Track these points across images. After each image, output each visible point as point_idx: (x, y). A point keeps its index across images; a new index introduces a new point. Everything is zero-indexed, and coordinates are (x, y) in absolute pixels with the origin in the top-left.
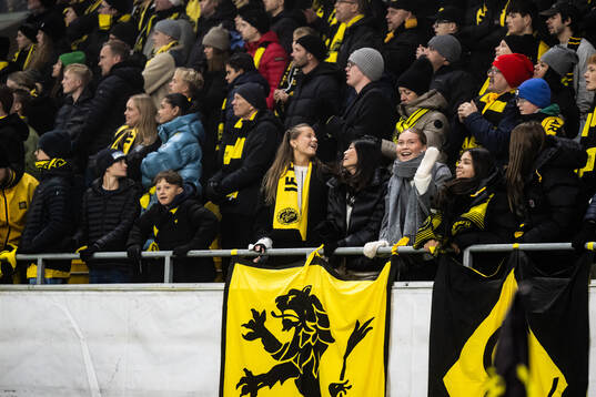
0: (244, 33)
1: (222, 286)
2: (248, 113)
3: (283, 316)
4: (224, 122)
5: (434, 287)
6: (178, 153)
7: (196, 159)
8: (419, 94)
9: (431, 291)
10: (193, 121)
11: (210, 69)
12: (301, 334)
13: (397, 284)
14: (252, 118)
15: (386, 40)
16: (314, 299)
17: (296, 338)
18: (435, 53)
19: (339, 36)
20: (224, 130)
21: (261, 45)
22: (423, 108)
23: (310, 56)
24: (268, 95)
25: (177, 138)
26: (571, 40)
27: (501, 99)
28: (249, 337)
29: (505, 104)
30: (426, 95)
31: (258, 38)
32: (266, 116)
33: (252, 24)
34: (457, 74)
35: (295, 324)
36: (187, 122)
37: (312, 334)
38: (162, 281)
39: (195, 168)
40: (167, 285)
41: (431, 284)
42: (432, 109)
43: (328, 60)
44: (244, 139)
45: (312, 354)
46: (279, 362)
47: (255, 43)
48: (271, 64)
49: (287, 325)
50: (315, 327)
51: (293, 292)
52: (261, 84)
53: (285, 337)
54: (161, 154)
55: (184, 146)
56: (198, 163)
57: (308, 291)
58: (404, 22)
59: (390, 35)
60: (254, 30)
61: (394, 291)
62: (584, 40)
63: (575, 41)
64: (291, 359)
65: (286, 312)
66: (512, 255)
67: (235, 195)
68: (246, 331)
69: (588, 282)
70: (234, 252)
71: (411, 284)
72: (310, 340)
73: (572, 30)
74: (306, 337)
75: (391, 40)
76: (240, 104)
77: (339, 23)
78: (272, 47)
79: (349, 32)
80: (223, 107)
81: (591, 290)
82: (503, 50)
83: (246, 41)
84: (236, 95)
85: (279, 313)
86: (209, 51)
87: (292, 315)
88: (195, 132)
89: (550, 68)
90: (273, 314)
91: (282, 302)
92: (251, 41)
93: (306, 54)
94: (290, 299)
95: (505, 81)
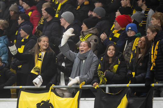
0: (24, 7)
1: (16, 99)
2: (25, 36)
4: (16, 40)
5: (95, 100)
7: (6, 53)
8: (89, 28)
9: (94, 102)
10: (4, 39)
13: (81, 99)
14: (27, 38)
15: (77, 9)
16: (51, 104)
18: (95, 14)
19: (59, 8)
20: (16, 43)
21: (30, 11)
22: (90, 33)
23: (49, 15)
24: (33, 29)
26: (146, 9)
27: (118, 32)
29: (120, 34)
30: (91, 29)
31: (29, 8)
32: (32, 37)
33: (27, 3)
34: (104, 22)
36: (2, 39)
39: (6, 56)
41: (94, 99)
42: (93, 34)
43: (56, 17)
44: (24, 46)
47: (28, 10)
48: (34, 18)
51: (43, 102)
52: (31, 25)
55: (1, 48)
56: (7, 54)
58: (84, 2)
59: (79, 7)
60: (27, 5)
61: (80, 102)
62: (151, 9)
63: (148, 9)
67: (20, 66)
69: (152, 98)
70: (21, 87)
71: (87, 99)
73: (146, 5)
75: (79, 9)
76: (22, 32)
77: (59, 3)
78: (34, 11)
79: (62, 6)
80: (16, 34)
81: (154, 101)
82: (118, 14)
83: (25, 9)
84: (21, 29)
88: (6, 43)
89: (134, 20)
92: (27, 9)
93: (47, 14)
94: (42, 104)
95: (119, 25)
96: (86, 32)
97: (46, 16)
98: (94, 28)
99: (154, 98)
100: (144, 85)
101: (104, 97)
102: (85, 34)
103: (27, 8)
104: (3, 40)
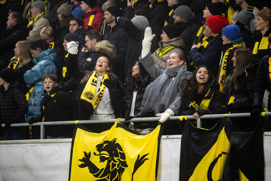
1: (70, 140)
3: (100, 155)
5: (182, 139)
6: (42, 70)
9: (180, 140)
10: (50, 53)
11: (61, 26)
12: (111, 164)
13: (163, 137)
16: (118, 146)
17: (108, 166)
21: (91, 15)
22: (172, 45)
25: (42, 62)
26: (248, 8)
28: (81, 166)
30: (174, 39)
31: (90, 10)
33: (86, 3)
35: (107, 159)
36: (47, 54)
37: (117, 163)
38: (39, 138)
40: (42, 140)
41: (180, 136)
42: (176, 47)
45: (118, 174)
46: (98, 179)
47: (89, 12)
49: (102, 159)
50: (119, 160)
53: (102, 166)
54: (33, 71)
55: (45, 66)
57: (115, 141)
61: (162, 141)
62: (255, 8)
63: (251, 8)
64: (106, 177)
65: (101, 153)
66: (223, 120)
68: (81, 163)
69: (263, 133)
70: (76, 122)
71: (170, 136)
72: (116, 167)
74: (114, 165)
78: (98, 14)
81: (265, 137)
85: (98, 153)
86: (60, 16)
87: (106, 154)
88: (52, 59)
89: (238, 22)
90: (95, 154)
91: (100, 147)
92: (87, 12)
93: (112, 16)
94: (105, 145)
95: (210, 30)
96: (166, 43)
97: (109, 19)
98: (178, 38)
99: (266, 133)
100: (248, 114)
101: (193, 134)
102: (165, 45)
103: (87, 9)
104: (49, 55)
